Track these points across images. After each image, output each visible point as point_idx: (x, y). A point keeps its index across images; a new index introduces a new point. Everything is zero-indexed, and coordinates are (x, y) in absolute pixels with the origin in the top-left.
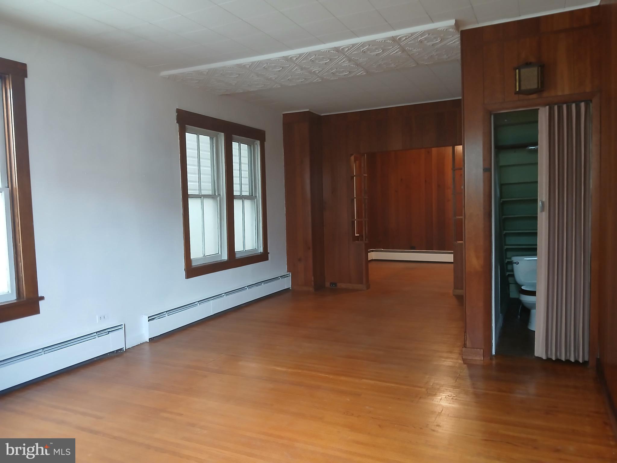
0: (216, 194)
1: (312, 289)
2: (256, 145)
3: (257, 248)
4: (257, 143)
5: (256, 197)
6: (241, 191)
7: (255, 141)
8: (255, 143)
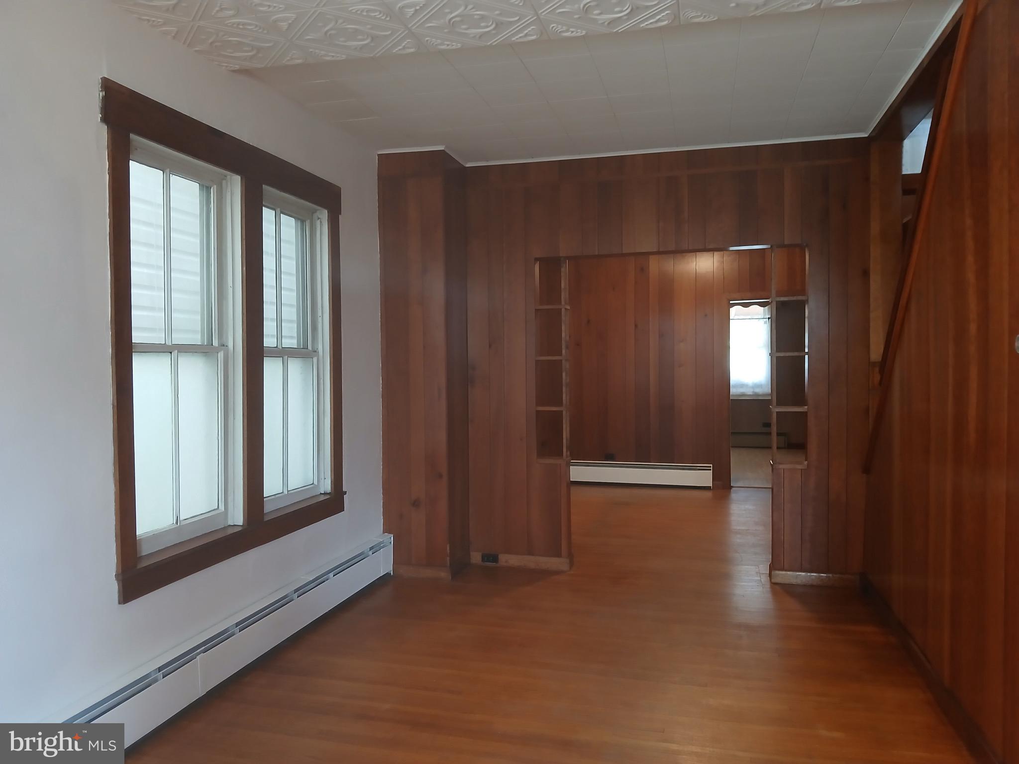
0: (215, 343)
1: (444, 575)
2: (318, 222)
3: (316, 483)
4: (320, 217)
5: (316, 352)
6: (279, 336)
7: (315, 211)
8: (315, 216)
